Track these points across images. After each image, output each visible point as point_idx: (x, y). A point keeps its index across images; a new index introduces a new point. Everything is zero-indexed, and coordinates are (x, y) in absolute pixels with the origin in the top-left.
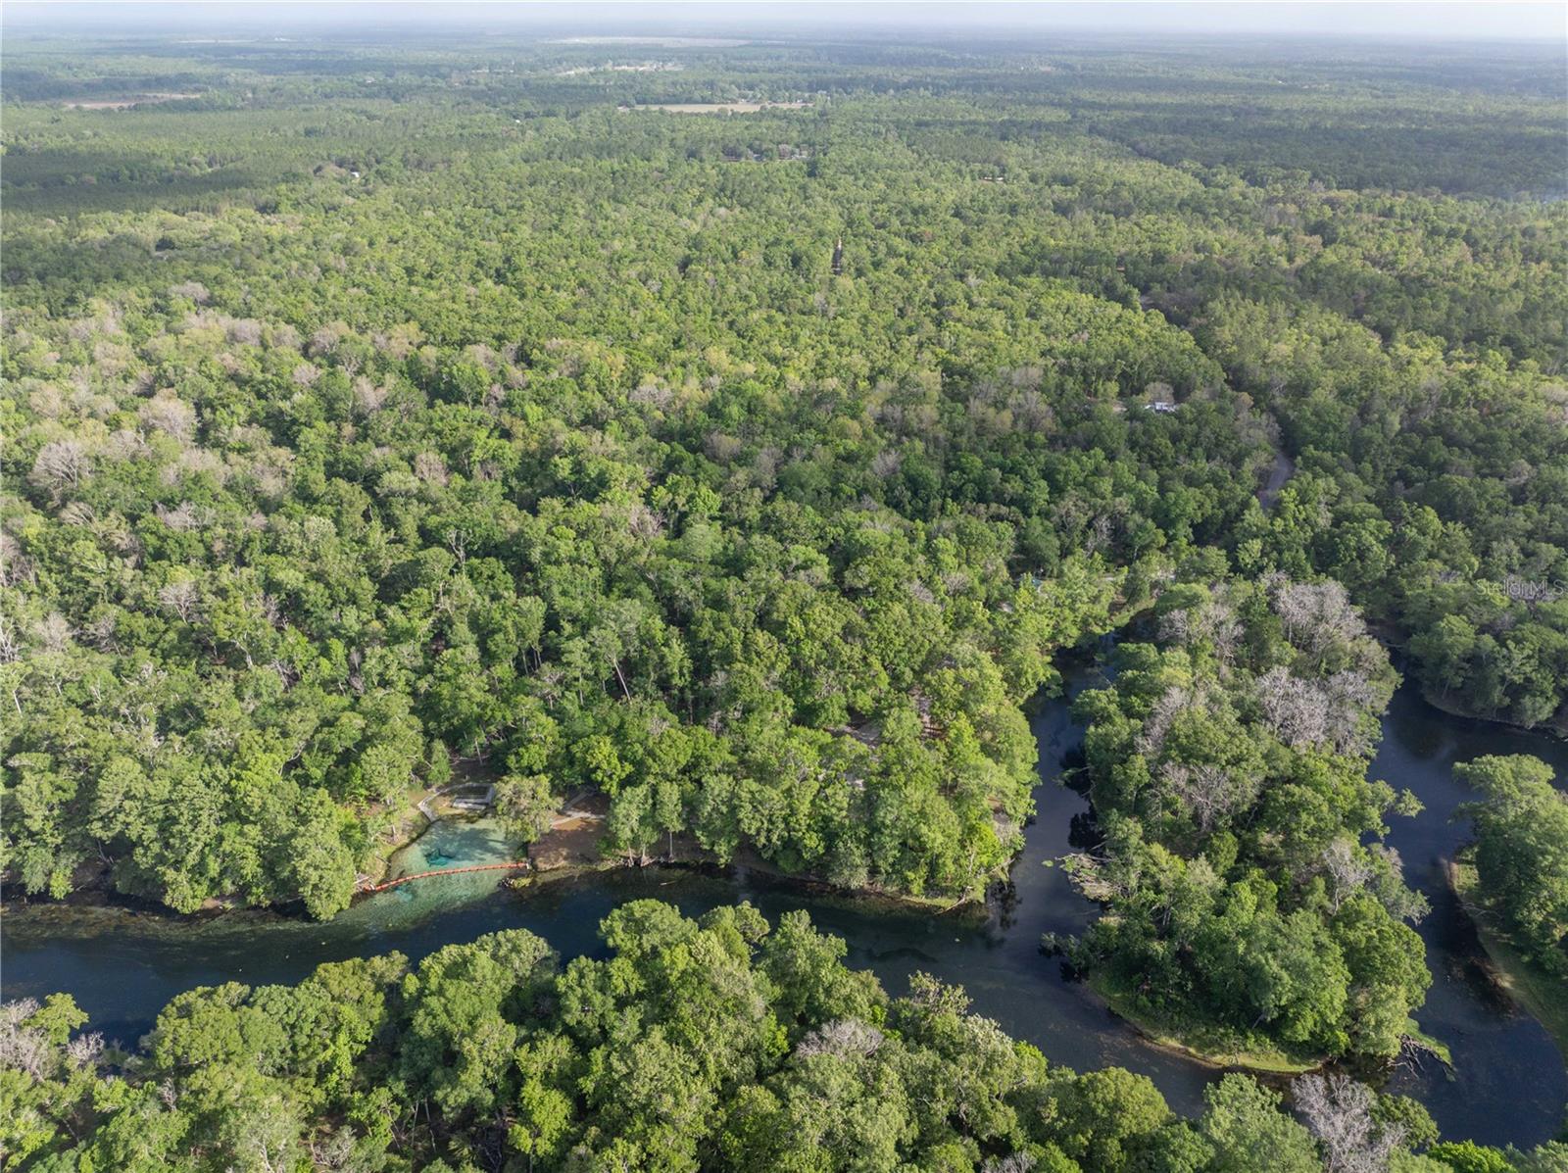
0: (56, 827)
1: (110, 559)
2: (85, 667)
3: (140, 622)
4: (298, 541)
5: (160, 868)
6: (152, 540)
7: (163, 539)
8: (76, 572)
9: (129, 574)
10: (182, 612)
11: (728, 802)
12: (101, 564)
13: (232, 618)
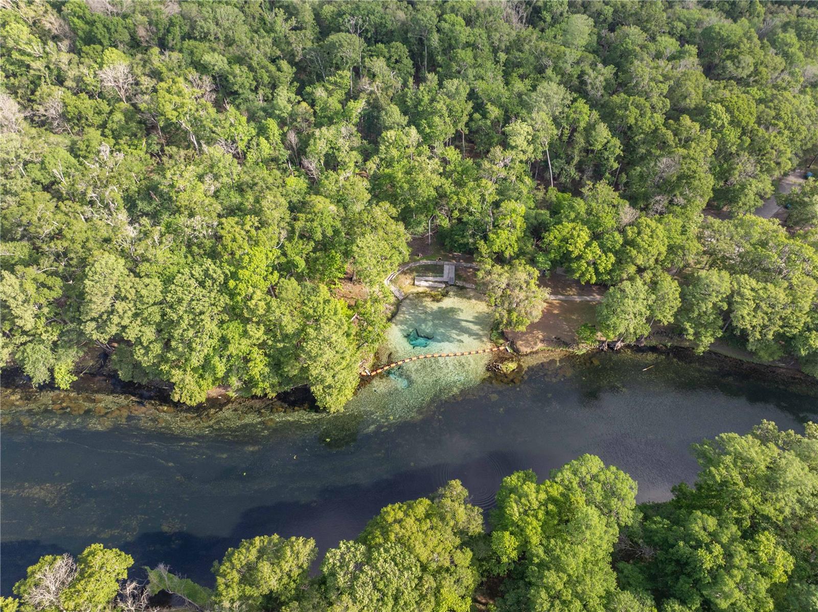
0: (50, 322)
1: (45, 43)
2: (42, 146)
3: (86, 104)
4: (213, 27)
5: (165, 367)
6: (80, 24)
7: (92, 23)
8: (16, 55)
9: (65, 57)
10: (122, 94)
11: (729, 300)
12: (36, 47)
13: (176, 99)
